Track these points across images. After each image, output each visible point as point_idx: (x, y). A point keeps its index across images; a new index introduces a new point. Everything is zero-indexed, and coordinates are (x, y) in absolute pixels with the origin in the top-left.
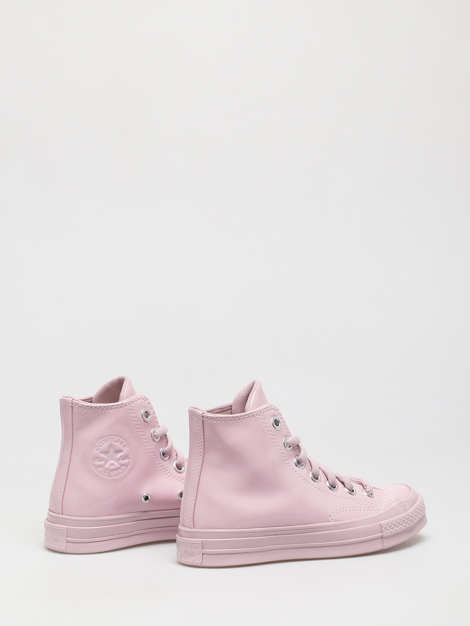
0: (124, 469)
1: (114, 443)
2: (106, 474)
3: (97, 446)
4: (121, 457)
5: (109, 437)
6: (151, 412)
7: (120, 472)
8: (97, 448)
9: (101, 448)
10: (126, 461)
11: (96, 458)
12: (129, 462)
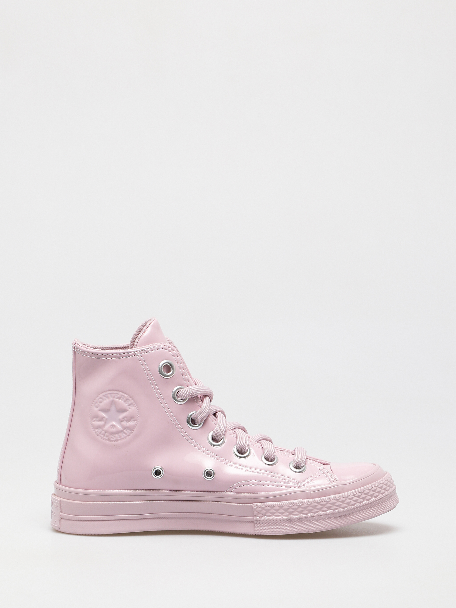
0: (128, 434)
1: (117, 400)
2: (105, 437)
3: (96, 403)
4: (125, 417)
5: (111, 392)
6: (176, 366)
7: (123, 437)
9: (101, 404)
10: (131, 423)
11: (95, 418)
12: (136, 424)
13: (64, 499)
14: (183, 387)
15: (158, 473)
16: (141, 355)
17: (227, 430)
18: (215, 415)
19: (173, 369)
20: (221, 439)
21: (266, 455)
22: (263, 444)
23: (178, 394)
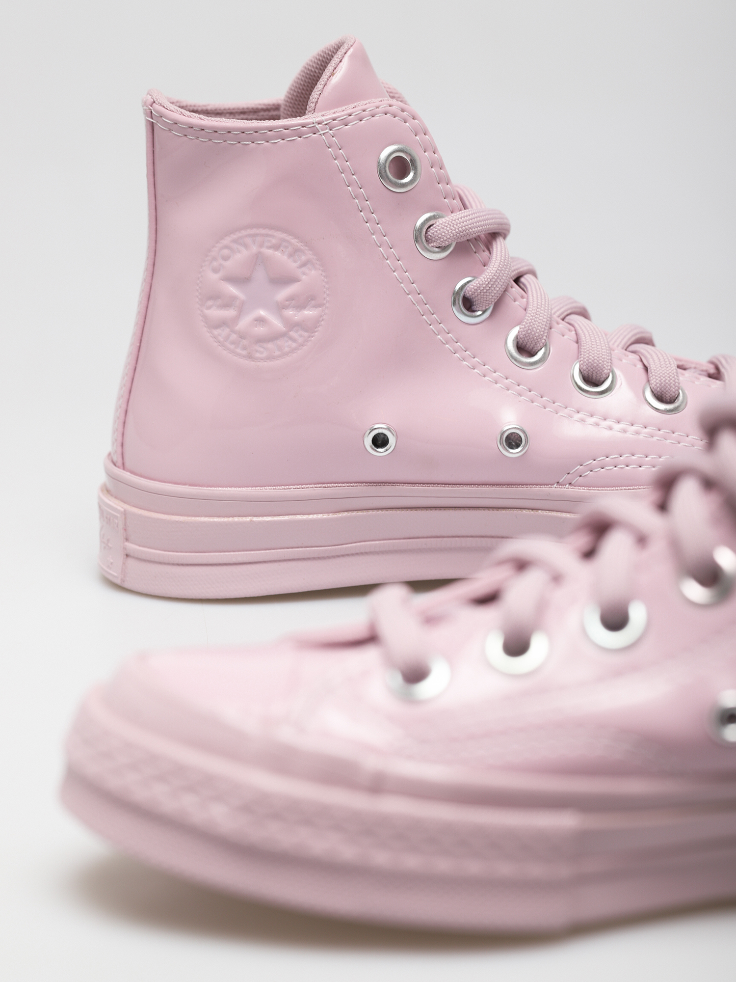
0: (300, 340)
1: (270, 252)
2: (239, 351)
3: (214, 259)
4: (291, 298)
5: (254, 231)
6: (423, 158)
7: (287, 349)
8: (215, 264)
9: (227, 264)
10: (308, 313)
11: (211, 298)
12: (321, 316)
13: (133, 506)
14: (439, 213)
15: (380, 441)
16: (331, 132)
17: (554, 324)
18: (517, 281)
19: (415, 168)
20: (539, 348)
21: (655, 387)
22: (646, 357)
23: (429, 233)
